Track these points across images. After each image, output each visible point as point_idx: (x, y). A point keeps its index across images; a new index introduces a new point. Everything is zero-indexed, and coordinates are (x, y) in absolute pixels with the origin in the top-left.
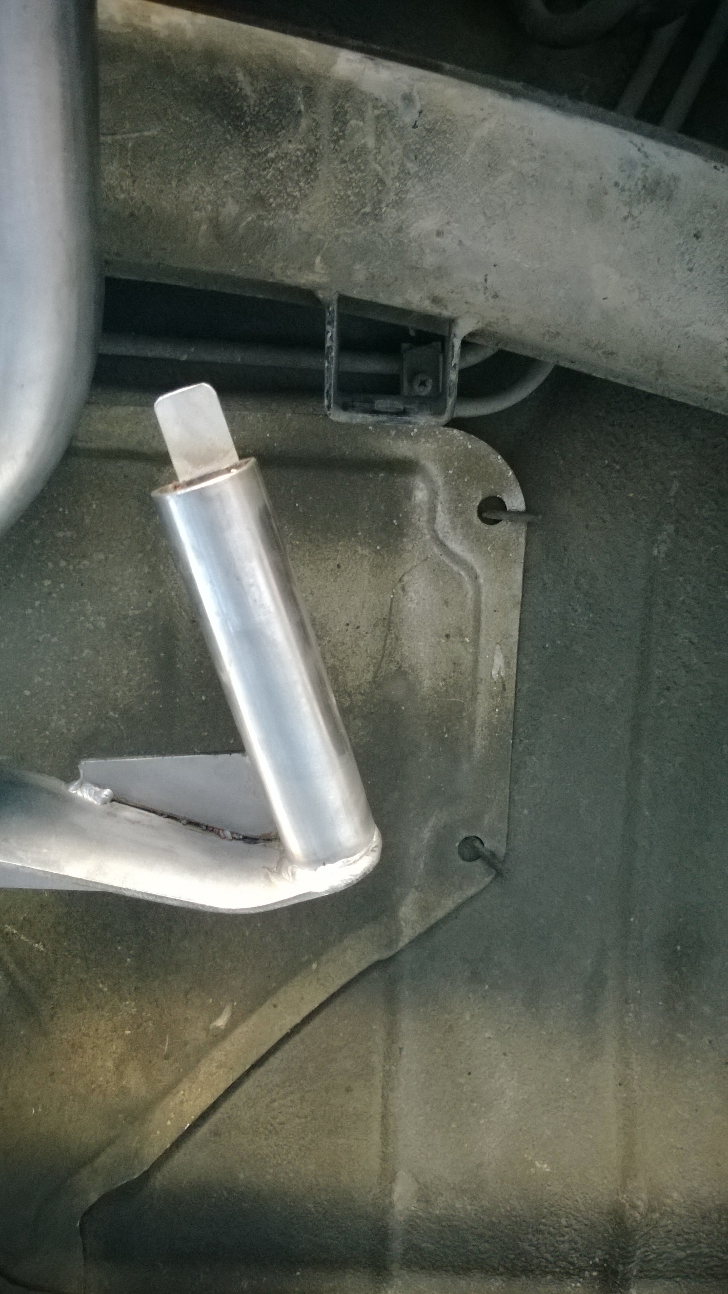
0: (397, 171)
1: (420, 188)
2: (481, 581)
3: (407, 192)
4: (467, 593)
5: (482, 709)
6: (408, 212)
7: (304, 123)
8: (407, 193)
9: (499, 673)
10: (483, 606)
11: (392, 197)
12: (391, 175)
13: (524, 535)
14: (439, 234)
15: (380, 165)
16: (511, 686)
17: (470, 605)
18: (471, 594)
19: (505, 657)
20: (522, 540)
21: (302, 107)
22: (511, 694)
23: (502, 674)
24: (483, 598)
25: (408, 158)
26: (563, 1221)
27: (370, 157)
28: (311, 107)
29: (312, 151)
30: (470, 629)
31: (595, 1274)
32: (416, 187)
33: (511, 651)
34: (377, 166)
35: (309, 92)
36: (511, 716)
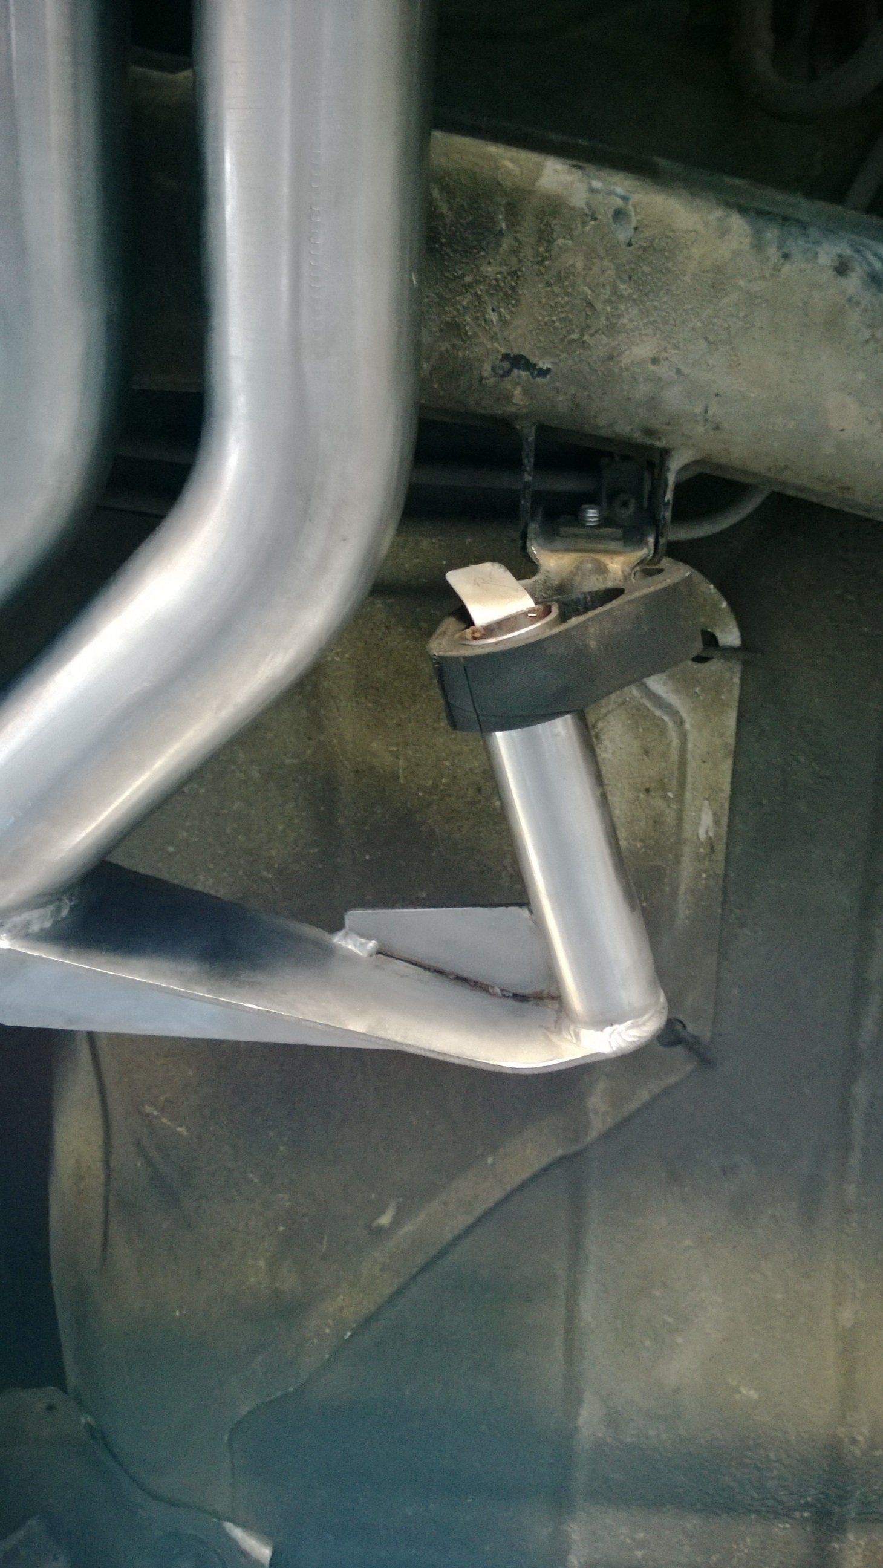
0: (608, 292)
1: (634, 312)
2: (688, 726)
3: (619, 316)
4: (671, 741)
5: (685, 873)
6: (620, 338)
7: (506, 244)
8: (619, 318)
9: (707, 833)
10: (689, 756)
11: (603, 322)
12: (602, 297)
13: (738, 675)
14: (655, 361)
15: (589, 287)
16: (721, 847)
17: (674, 756)
18: (675, 742)
19: (715, 814)
20: (737, 680)
21: (504, 226)
22: (721, 857)
23: (711, 834)
24: (690, 746)
25: (621, 278)
26: (772, 1456)
27: (580, 281)
28: (513, 225)
29: (513, 273)
30: (674, 783)
31: (806, 1514)
32: (630, 310)
33: (722, 806)
34: (586, 288)
35: (513, 211)
36: (721, 882)
